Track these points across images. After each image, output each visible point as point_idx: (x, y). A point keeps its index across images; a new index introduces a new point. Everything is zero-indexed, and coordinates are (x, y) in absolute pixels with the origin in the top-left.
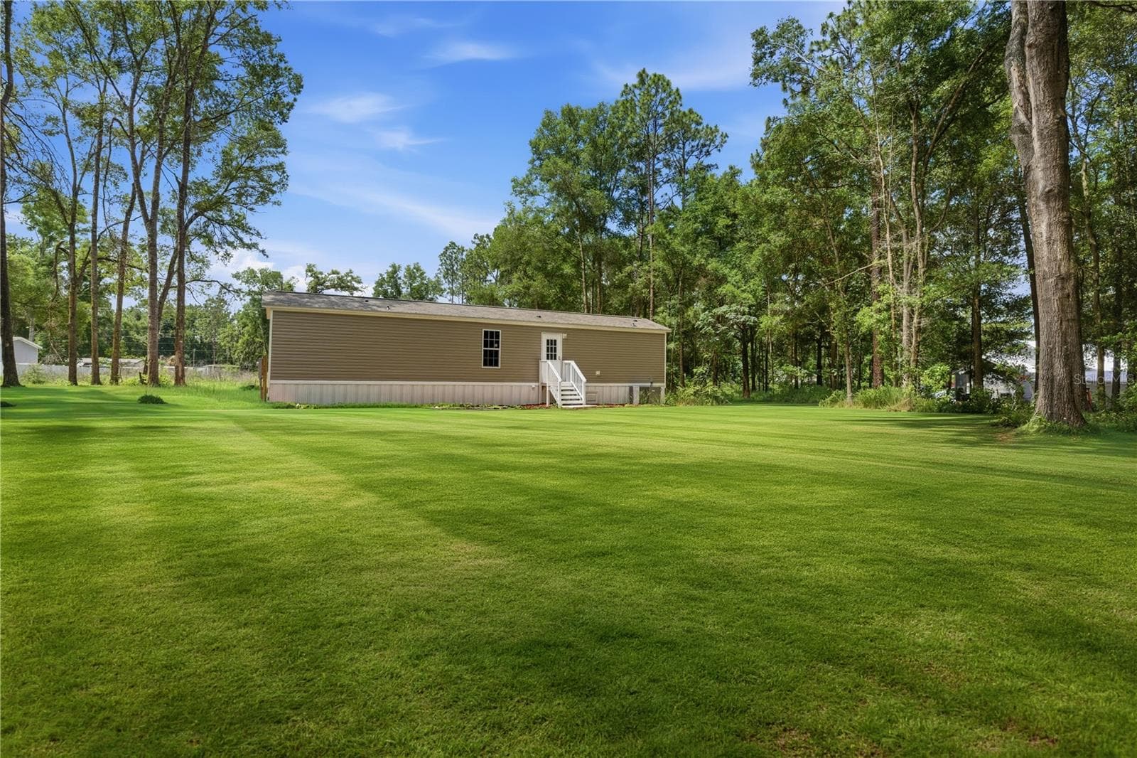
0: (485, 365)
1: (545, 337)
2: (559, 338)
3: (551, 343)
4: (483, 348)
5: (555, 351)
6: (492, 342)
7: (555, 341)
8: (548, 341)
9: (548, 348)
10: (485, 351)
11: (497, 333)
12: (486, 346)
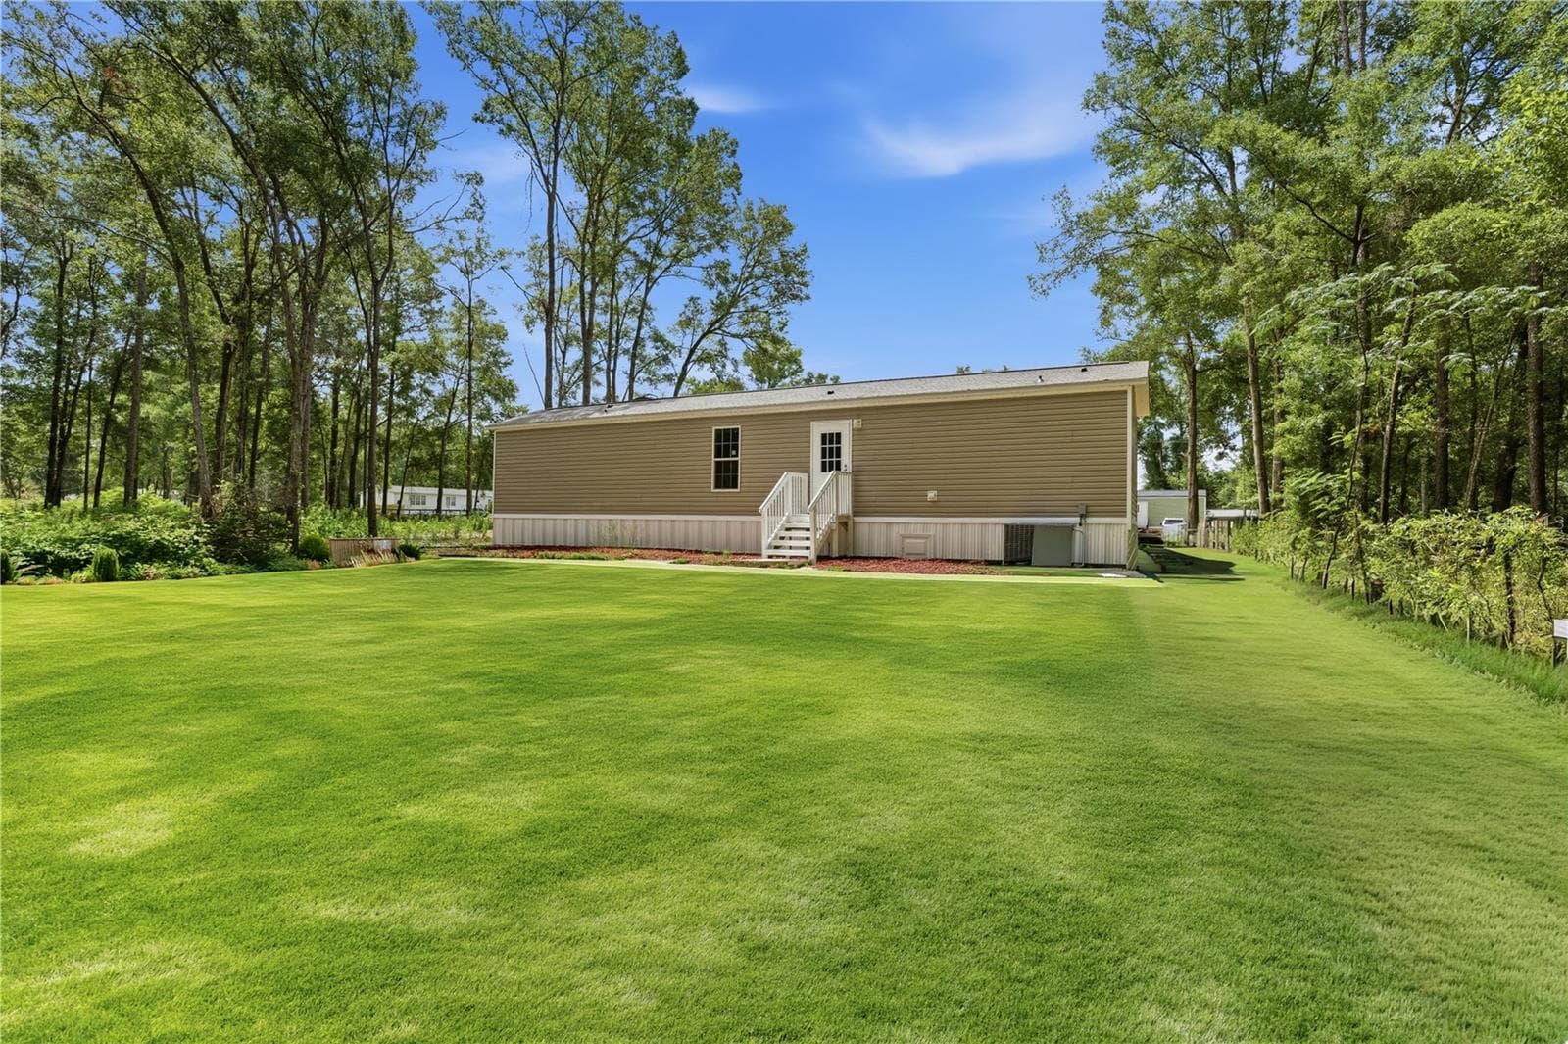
0: (717, 487)
1: (819, 429)
2: (844, 428)
3: (831, 442)
4: (714, 459)
5: (838, 455)
6: (727, 448)
7: (839, 435)
8: (824, 436)
9: (824, 450)
10: (718, 463)
11: (735, 432)
12: (718, 455)
